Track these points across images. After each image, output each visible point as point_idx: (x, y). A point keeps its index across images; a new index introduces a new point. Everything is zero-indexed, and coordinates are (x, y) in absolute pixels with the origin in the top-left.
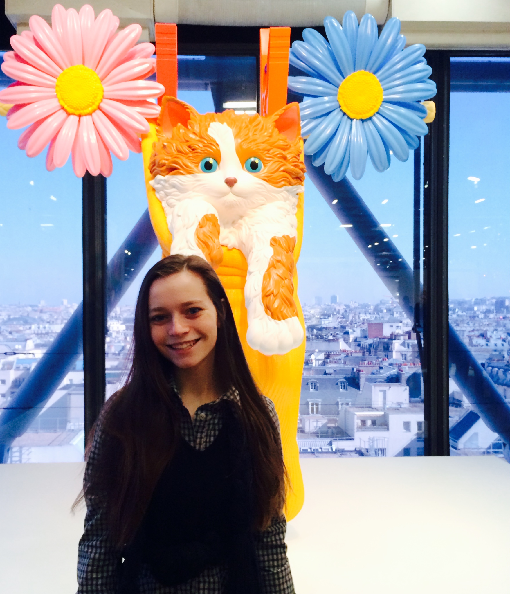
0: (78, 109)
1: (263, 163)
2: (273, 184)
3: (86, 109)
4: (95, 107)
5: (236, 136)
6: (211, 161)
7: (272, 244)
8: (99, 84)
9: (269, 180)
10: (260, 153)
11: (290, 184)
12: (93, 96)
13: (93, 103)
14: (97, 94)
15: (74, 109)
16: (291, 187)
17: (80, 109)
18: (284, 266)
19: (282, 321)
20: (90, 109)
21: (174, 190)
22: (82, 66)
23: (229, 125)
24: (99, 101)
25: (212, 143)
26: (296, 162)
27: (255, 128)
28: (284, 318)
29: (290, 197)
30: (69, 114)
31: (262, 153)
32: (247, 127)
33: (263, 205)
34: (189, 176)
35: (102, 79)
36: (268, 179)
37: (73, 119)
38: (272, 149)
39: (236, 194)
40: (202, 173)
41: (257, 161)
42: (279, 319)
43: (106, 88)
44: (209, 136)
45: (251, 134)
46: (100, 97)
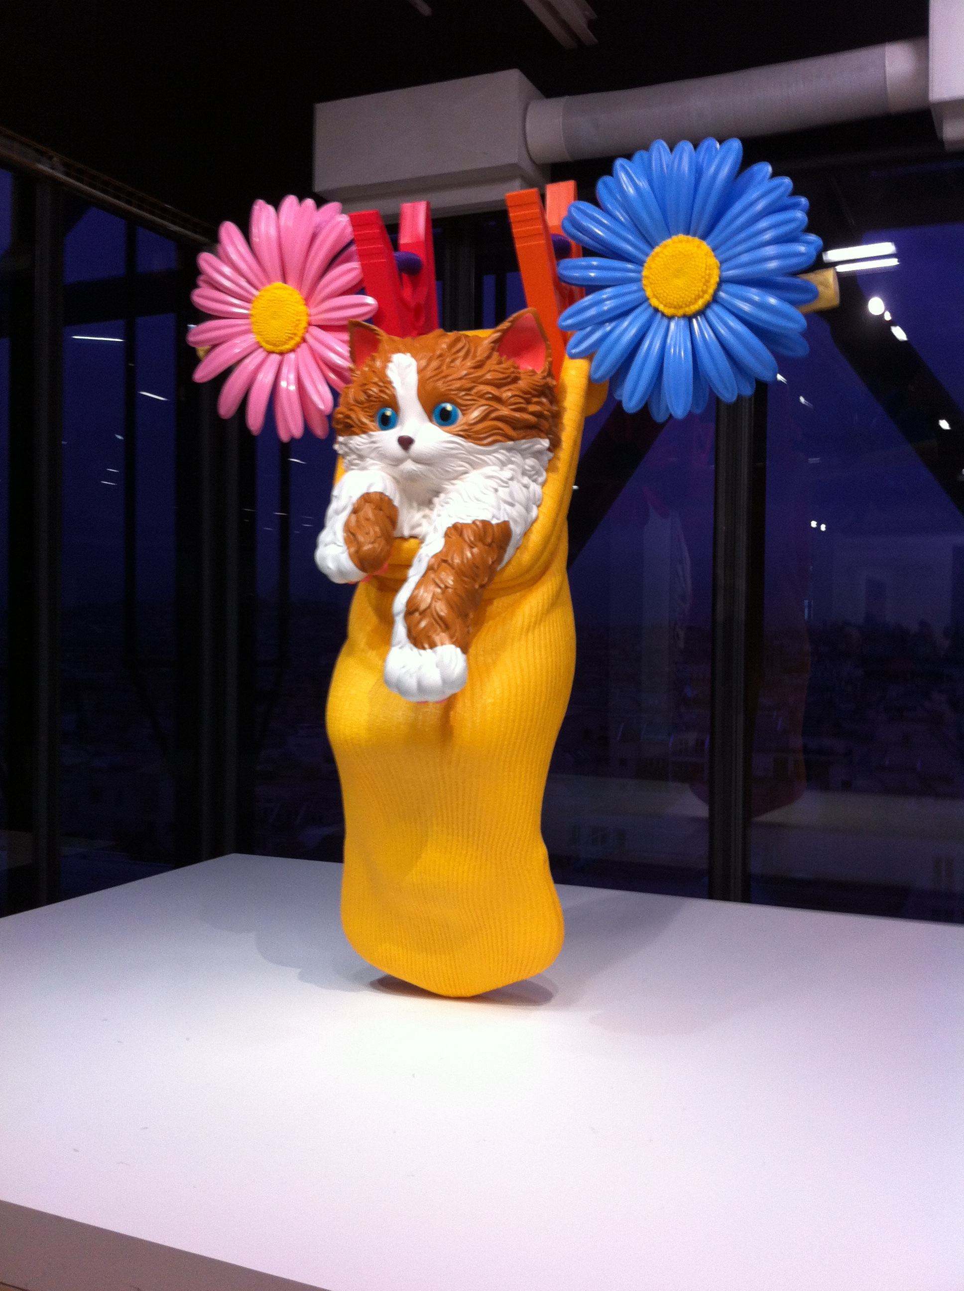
0: (278, 345)
1: (462, 410)
2: (476, 442)
3: (288, 344)
4: (298, 339)
5: (420, 371)
6: (389, 412)
7: (447, 535)
8: (303, 308)
9: (468, 435)
10: (452, 396)
11: (511, 439)
12: (295, 324)
13: (295, 335)
14: (299, 320)
15: (274, 345)
16: (511, 443)
17: (280, 344)
18: (453, 568)
19: (429, 651)
20: (293, 343)
21: (354, 456)
22: (279, 284)
23: (414, 356)
24: (303, 331)
26: (522, 403)
27: (453, 357)
28: (433, 646)
29: (517, 458)
30: (270, 353)
31: (455, 394)
32: (441, 356)
33: (466, 473)
34: (363, 436)
35: (307, 300)
36: (468, 434)
37: (275, 358)
38: (475, 386)
39: (417, 461)
40: (379, 430)
41: (449, 407)
42: (424, 648)
43: (314, 311)
44: (386, 376)
45: (444, 367)
46: (304, 324)
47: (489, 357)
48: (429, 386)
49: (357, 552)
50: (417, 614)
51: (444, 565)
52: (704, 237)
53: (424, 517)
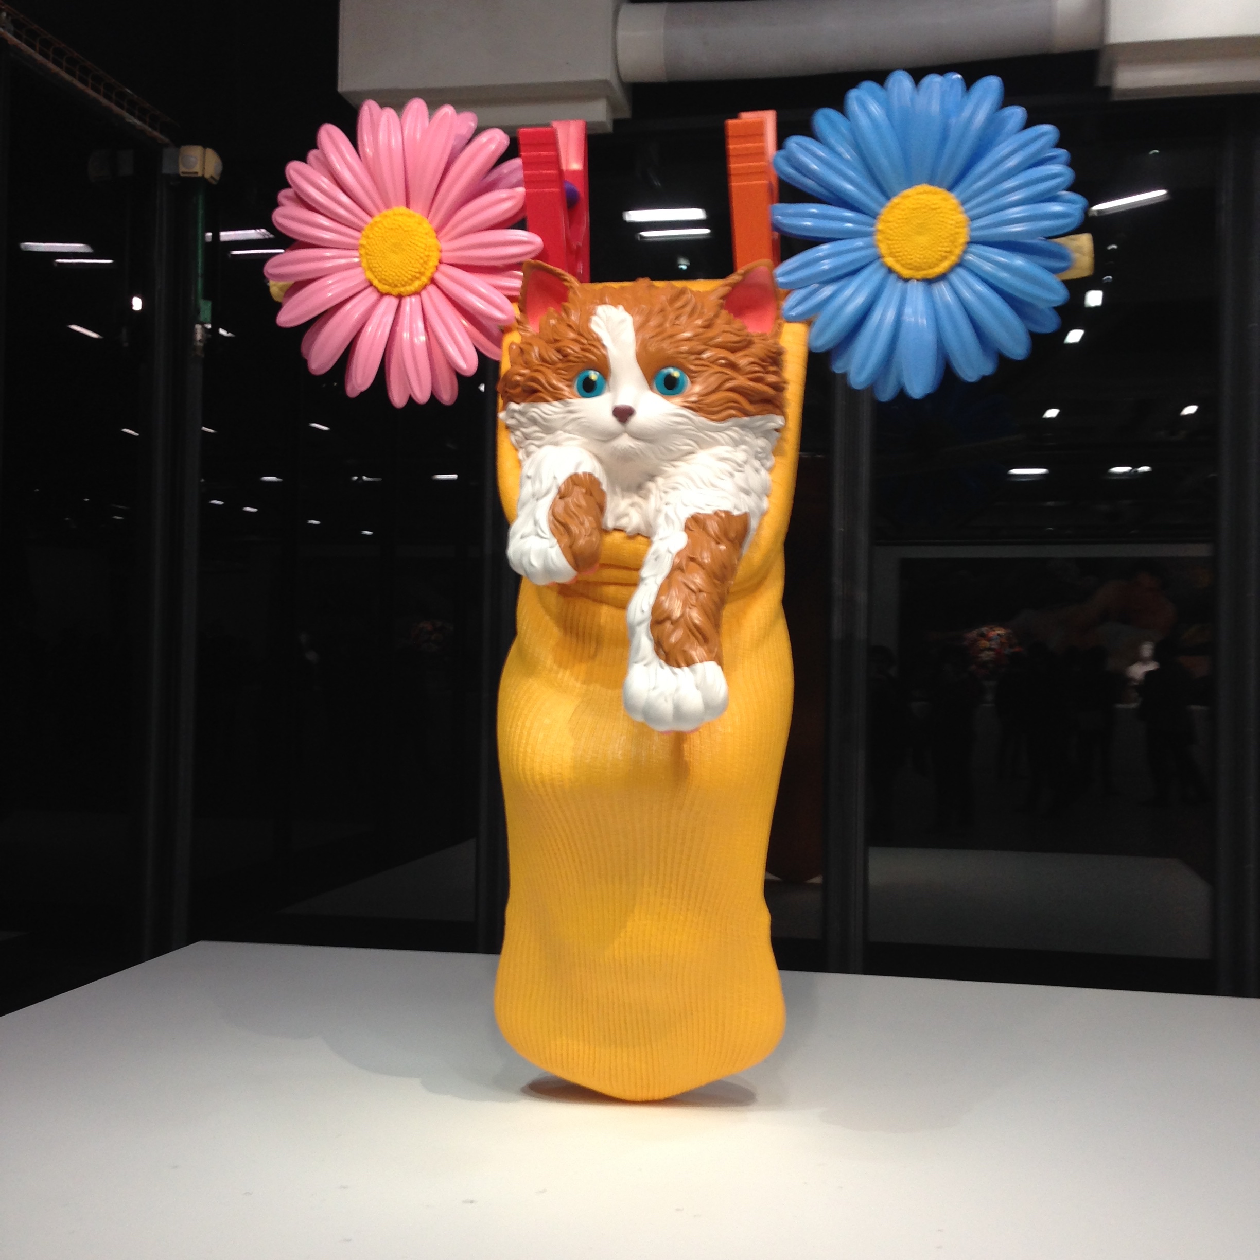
0: (396, 286)
1: (691, 377)
2: (707, 415)
3: (410, 284)
4: (425, 279)
5: (639, 329)
6: (594, 376)
7: (687, 528)
8: (432, 241)
9: (699, 408)
10: (682, 361)
11: (747, 414)
12: (421, 261)
13: (422, 274)
14: (428, 256)
15: (390, 285)
16: (746, 419)
17: (399, 285)
18: (703, 568)
19: (686, 669)
20: (417, 284)
21: (535, 428)
22: (403, 209)
23: (628, 309)
24: (432, 270)
25: (595, 342)
26: (758, 372)
27: (678, 313)
28: (690, 662)
29: (750, 438)
30: (382, 295)
31: (685, 358)
32: (662, 311)
33: (691, 453)
34: (556, 403)
35: (438, 231)
36: (696, 408)
37: (389, 303)
38: (707, 349)
40: (577, 397)
41: (676, 374)
42: (679, 666)
43: (446, 246)
44: (590, 331)
45: (667, 325)
46: (434, 262)
47: (717, 316)
48: (652, 348)
49: (571, 547)
50: (668, 625)
51: (692, 564)
52: (950, 189)
53: (633, 505)
